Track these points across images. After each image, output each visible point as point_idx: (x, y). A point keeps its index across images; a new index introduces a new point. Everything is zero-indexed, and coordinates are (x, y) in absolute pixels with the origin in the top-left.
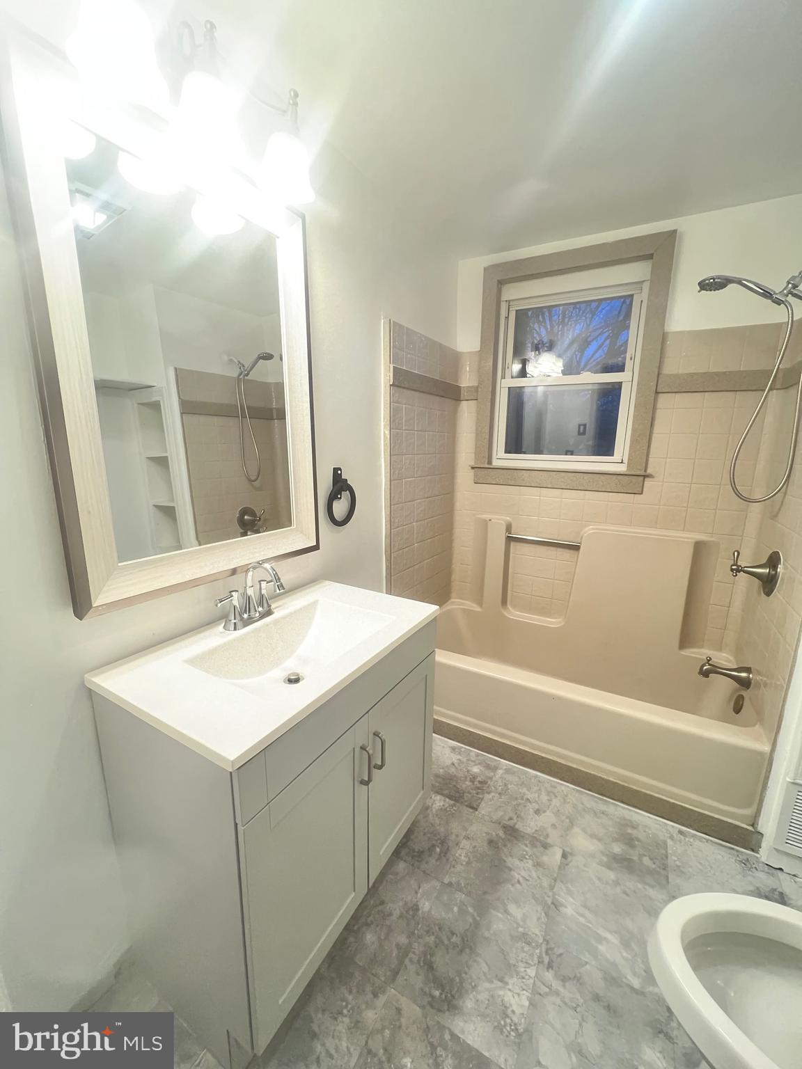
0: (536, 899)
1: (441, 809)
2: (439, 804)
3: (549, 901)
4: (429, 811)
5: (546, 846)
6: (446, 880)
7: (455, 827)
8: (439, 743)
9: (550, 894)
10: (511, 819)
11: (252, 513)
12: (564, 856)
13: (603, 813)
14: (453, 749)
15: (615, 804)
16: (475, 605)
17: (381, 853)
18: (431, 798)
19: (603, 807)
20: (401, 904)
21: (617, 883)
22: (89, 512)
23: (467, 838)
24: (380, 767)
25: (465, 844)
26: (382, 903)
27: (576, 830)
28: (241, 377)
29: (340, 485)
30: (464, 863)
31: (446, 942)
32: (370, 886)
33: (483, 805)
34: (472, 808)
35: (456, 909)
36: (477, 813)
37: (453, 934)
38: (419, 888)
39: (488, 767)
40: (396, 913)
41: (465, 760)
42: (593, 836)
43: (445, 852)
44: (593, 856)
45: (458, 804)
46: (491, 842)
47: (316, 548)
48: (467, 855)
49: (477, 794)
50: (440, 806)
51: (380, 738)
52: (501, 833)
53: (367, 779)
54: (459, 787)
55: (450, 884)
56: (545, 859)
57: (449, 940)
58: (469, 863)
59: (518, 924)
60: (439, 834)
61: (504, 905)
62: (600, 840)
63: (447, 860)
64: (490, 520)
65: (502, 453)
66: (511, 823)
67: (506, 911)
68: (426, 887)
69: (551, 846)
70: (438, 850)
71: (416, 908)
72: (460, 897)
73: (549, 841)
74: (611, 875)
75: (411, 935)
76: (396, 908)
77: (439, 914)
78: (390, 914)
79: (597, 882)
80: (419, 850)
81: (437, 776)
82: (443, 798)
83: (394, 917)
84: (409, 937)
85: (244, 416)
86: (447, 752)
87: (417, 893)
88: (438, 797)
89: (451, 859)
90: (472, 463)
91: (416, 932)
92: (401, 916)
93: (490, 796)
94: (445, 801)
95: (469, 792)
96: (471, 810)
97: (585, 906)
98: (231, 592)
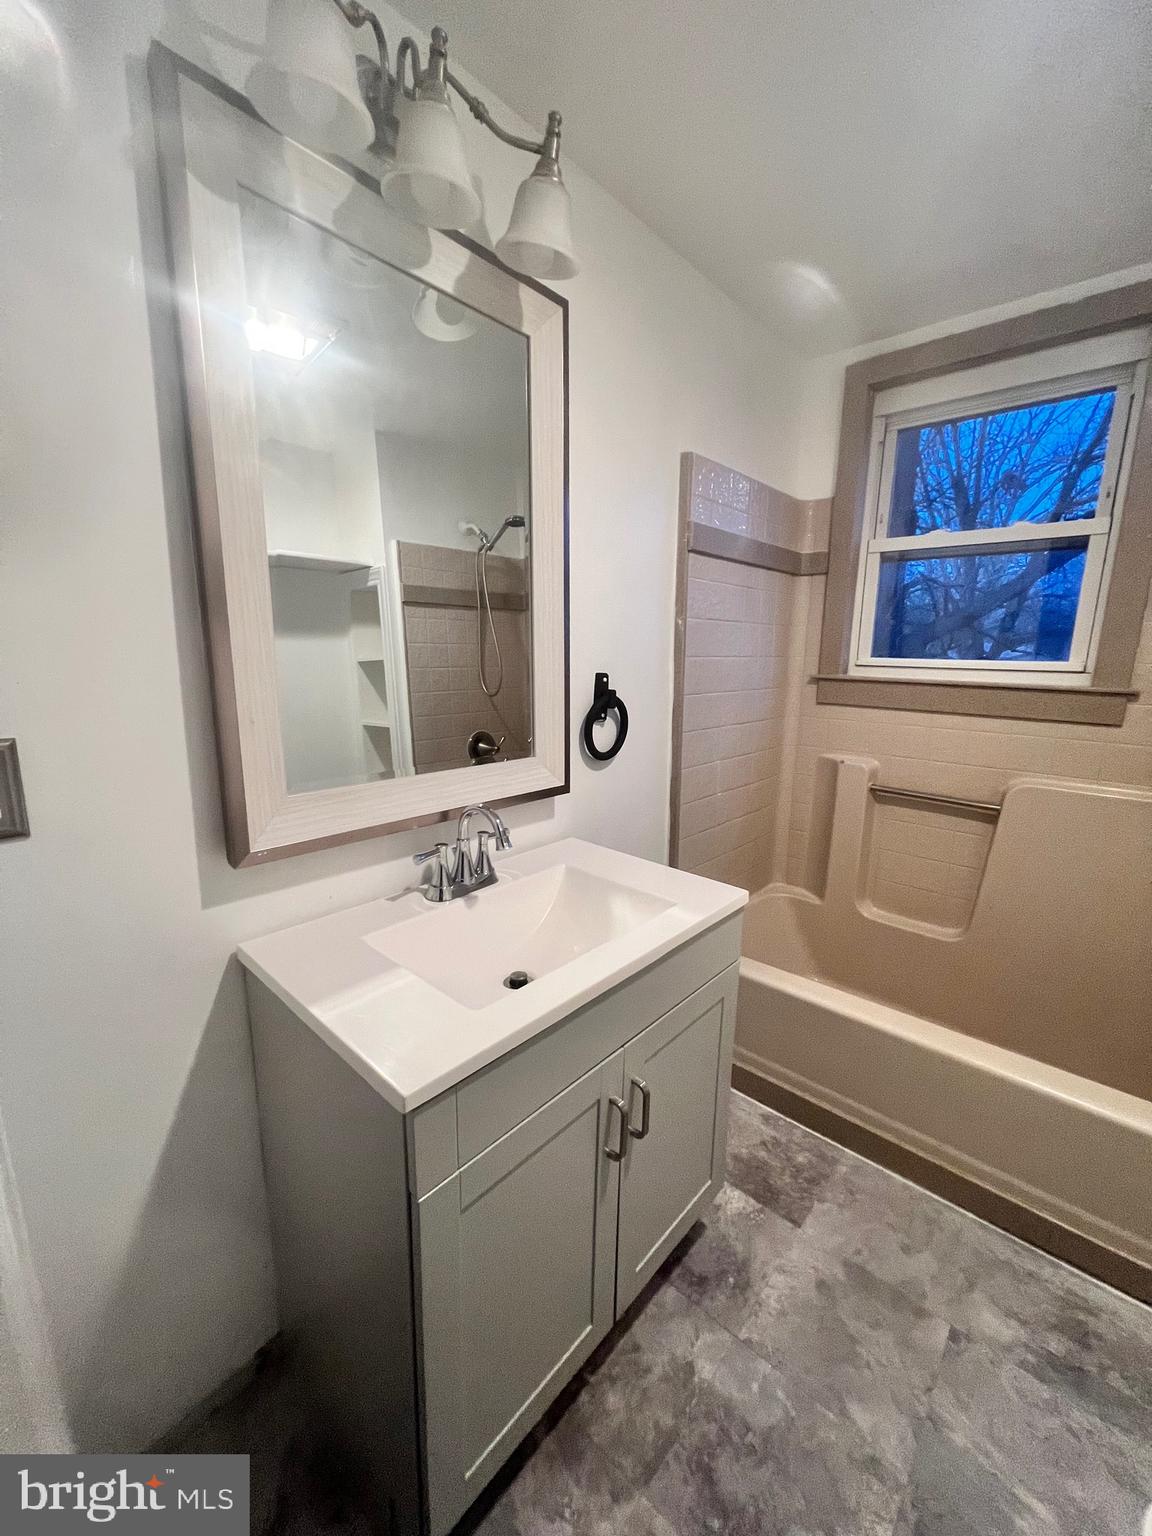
0: (898, 1404)
1: (740, 1214)
2: (736, 1205)
3: (922, 1411)
4: (720, 1213)
5: (921, 1313)
6: (743, 1335)
7: (761, 1248)
8: (743, 1105)
9: (924, 1399)
10: (858, 1252)
11: (489, 740)
12: (954, 1336)
13: (1030, 1274)
14: (766, 1118)
15: (1053, 1263)
16: (813, 896)
17: (638, 1269)
18: (725, 1192)
19: (1031, 1266)
20: (666, 1358)
21: (1053, 1409)
22: (253, 722)
23: (781, 1270)
24: (640, 1135)
25: (777, 1279)
26: (637, 1348)
27: (977, 1296)
28: (483, 551)
29: (605, 700)
30: (774, 1312)
31: (736, 1438)
32: (617, 1319)
33: (809, 1220)
34: (793, 1221)
35: (755, 1387)
36: (800, 1230)
37: (748, 1429)
38: (697, 1338)
39: (822, 1157)
40: (658, 1371)
41: (784, 1140)
42: (1010, 1314)
43: (743, 1287)
44: (1008, 1349)
45: (766, 1209)
46: (821, 1285)
47: (565, 789)
48: (779, 1300)
49: (802, 1199)
50: (738, 1209)
51: (641, 1089)
52: (841, 1276)
53: (618, 1151)
54: (772, 1182)
55: (748, 1342)
56: (917, 1334)
57: (742, 1437)
58: (782, 1313)
59: (863, 1438)
60: (735, 1255)
61: (841, 1400)
62: (1024, 1323)
63: (746, 1300)
64: (843, 762)
65: (867, 658)
66: (858, 1260)
67: (843, 1413)
68: (707, 1337)
69: (930, 1316)
70: (731, 1280)
71: (690, 1368)
72: (764, 1367)
73: (928, 1305)
74: (1045, 1392)
75: (679, 1413)
76: (659, 1362)
77: (728, 1388)
78: (648, 1370)
79: (1015, 1398)
80: (700, 1275)
81: (736, 1158)
82: (743, 1196)
83: (653, 1378)
84: (675, 1416)
85: (483, 606)
86: (757, 1122)
87: (693, 1345)
88: (737, 1193)
89: (752, 1301)
90: (814, 672)
91: (688, 1410)
92: (665, 1379)
93: (826, 1206)
94: (747, 1202)
95: (788, 1194)
96: (789, 1225)
97: (991, 1436)
98: (437, 845)
